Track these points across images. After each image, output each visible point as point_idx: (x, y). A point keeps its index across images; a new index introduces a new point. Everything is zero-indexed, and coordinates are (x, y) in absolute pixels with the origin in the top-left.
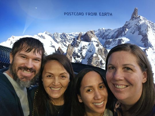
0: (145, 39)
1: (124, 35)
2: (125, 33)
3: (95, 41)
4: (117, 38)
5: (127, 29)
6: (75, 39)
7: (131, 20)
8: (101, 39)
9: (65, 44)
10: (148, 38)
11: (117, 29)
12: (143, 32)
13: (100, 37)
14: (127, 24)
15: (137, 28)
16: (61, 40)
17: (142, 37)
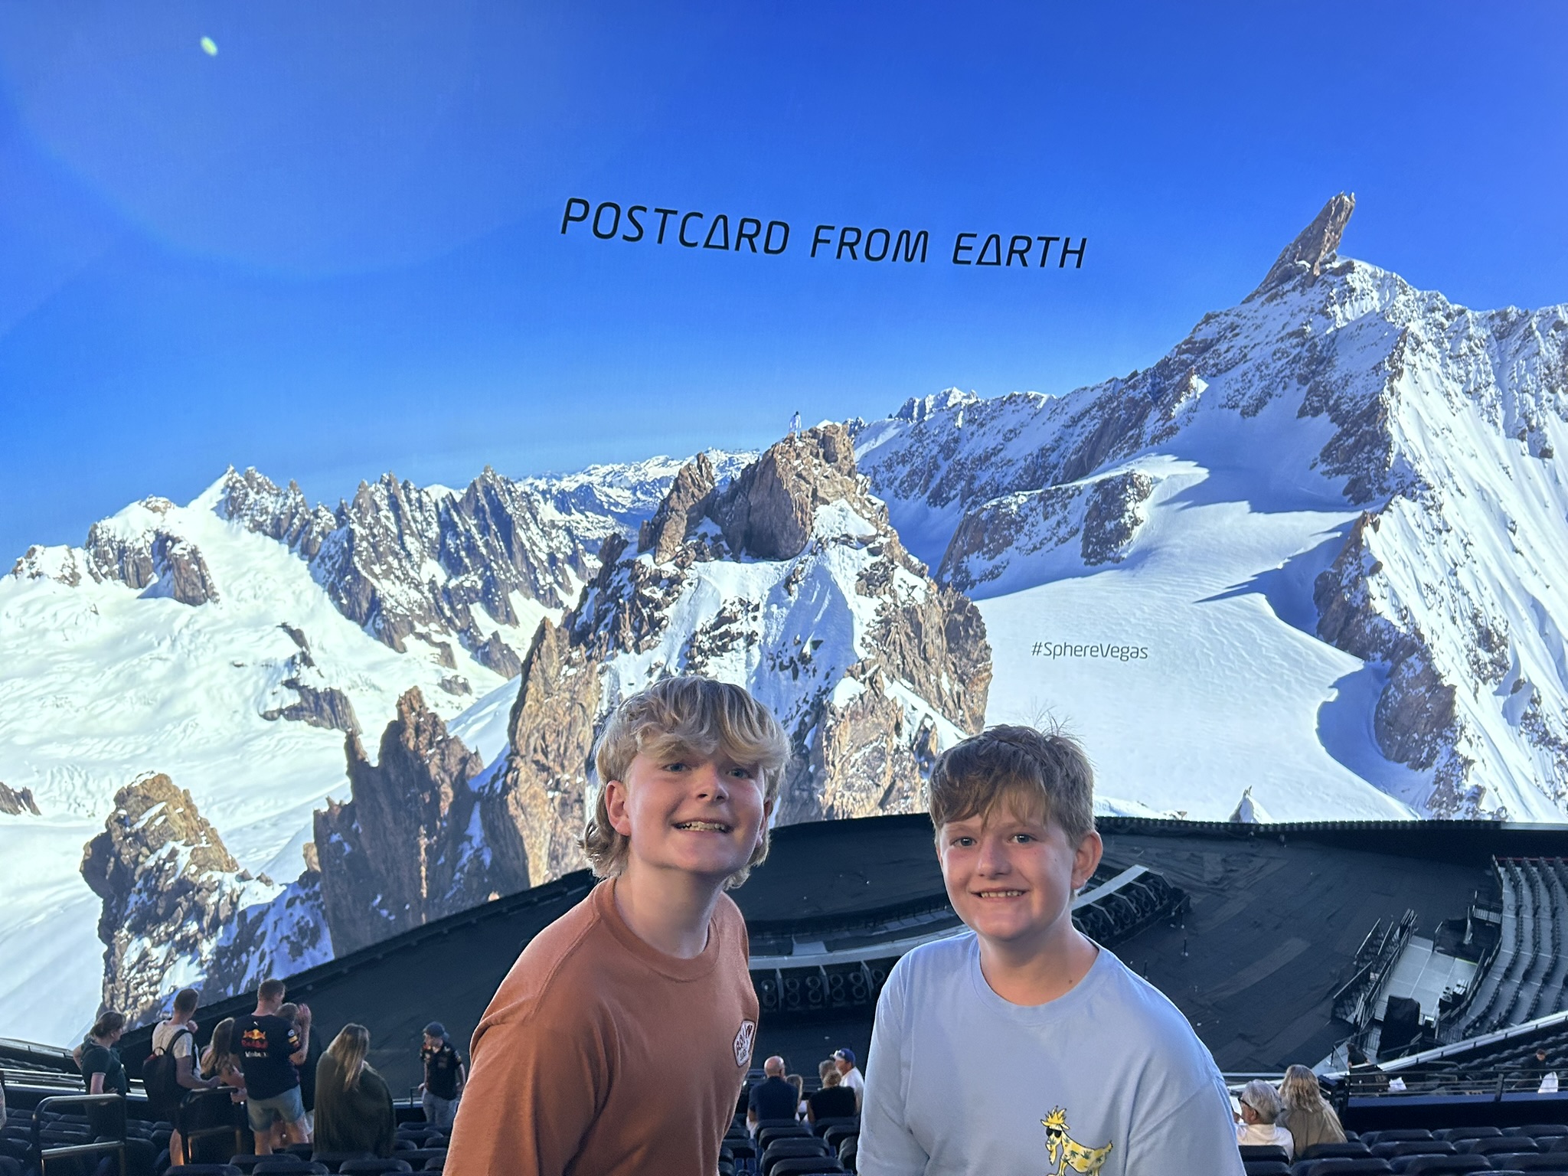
0: (1357, 442)
1: (1155, 439)
2: (1167, 416)
3: (846, 540)
4: (1083, 473)
5: (1195, 381)
6: (624, 544)
7: (1259, 301)
8: (916, 502)
9: (486, 636)
10: (1392, 429)
11: (1099, 393)
12: (1349, 390)
13: (905, 490)
14: (1208, 332)
15: (1296, 360)
16: (441, 578)
17: (1337, 429)
